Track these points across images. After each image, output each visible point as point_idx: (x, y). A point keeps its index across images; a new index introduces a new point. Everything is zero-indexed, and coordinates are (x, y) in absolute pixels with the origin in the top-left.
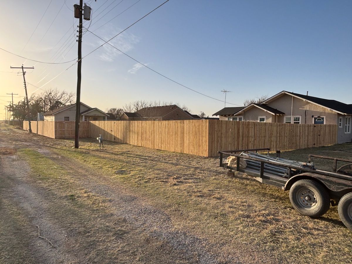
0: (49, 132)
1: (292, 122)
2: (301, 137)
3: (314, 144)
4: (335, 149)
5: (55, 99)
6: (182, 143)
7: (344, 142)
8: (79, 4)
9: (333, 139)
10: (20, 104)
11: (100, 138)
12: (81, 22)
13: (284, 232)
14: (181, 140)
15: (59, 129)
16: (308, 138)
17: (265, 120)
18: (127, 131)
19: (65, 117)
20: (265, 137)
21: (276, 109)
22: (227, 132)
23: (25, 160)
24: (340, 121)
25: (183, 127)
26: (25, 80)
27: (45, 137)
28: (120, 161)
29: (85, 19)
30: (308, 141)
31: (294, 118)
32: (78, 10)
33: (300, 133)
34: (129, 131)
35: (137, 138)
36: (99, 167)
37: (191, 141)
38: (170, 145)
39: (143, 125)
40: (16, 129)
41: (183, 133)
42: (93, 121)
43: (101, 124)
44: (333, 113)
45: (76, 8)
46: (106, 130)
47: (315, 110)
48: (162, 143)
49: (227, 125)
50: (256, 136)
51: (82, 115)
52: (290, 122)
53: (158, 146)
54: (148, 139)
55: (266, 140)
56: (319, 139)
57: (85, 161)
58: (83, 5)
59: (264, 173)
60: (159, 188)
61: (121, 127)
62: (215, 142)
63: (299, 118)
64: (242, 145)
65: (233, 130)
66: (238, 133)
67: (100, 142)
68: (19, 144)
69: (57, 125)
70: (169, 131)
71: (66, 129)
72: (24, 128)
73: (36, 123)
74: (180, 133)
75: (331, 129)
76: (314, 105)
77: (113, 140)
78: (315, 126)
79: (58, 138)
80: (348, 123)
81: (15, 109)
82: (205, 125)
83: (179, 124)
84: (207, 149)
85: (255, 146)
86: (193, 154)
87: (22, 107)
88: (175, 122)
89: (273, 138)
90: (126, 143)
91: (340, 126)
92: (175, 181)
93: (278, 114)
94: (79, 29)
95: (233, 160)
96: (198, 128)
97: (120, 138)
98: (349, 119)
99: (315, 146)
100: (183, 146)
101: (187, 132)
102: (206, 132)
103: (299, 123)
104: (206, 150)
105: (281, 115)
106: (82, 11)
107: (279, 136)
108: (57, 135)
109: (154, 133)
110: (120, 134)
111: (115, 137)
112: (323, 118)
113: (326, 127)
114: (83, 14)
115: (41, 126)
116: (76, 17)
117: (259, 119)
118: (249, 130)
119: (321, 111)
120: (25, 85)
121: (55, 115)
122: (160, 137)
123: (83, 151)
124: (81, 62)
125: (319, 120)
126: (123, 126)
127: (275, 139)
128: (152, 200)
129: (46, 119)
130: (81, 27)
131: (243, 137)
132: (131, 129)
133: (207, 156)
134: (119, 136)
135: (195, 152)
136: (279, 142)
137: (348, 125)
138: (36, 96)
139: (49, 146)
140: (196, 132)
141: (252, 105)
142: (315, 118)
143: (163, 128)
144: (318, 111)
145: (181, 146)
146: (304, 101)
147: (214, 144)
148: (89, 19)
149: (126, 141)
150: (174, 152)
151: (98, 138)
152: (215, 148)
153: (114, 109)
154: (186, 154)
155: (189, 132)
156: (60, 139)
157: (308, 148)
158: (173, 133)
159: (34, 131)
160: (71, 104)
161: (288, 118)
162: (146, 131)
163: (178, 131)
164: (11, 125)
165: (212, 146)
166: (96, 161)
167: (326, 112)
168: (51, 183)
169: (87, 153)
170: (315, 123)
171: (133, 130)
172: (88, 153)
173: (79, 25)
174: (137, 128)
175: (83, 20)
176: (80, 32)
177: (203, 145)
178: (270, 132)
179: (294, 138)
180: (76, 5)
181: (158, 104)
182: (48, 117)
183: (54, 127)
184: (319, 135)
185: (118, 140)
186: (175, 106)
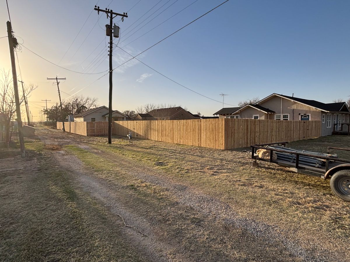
0: (81, 130)
1: (282, 119)
2: (294, 131)
3: (304, 137)
4: (324, 141)
5: (81, 103)
6: (199, 138)
7: (327, 135)
8: (109, 24)
9: (318, 132)
10: (53, 108)
11: (130, 135)
12: (111, 39)
13: (342, 218)
14: (198, 136)
15: (90, 128)
16: (299, 132)
17: (259, 118)
18: (148, 129)
19: (92, 119)
20: (267, 132)
21: (268, 109)
22: (239, 128)
23: (73, 155)
24: (323, 118)
25: (200, 125)
26: (59, 89)
27: (78, 135)
28: (153, 154)
29: (115, 36)
30: (299, 134)
31: (284, 116)
32: (109, 29)
33: (294, 128)
34: (150, 129)
35: (158, 134)
36: (139, 160)
37: (208, 136)
38: (188, 140)
39: (163, 123)
40: (51, 128)
41: (200, 130)
42: (117, 121)
43: (124, 124)
44: (317, 111)
45: (108, 28)
46: (129, 129)
47: (301, 109)
48: (180, 138)
49: (238, 123)
50: (261, 132)
51: (106, 116)
52: (280, 119)
53: (177, 141)
54: (168, 135)
55: (269, 135)
56: (307, 133)
57: (123, 154)
58: (113, 25)
59: (299, 164)
60: (202, 178)
61: (143, 126)
62: (230, 137)
63: (287, 116)
64: (250, 139)
65: (243, 128)
66: (247, 129)
67: (129, 138)
68: (61, 141)
69: (88, 125)
70: (187, 129)
71: (95, 128)
72: (58, 128)
73: (69, 123)
74: (198, 130)
75: (317, 124)
76: (300, 105)
77: (136, 137)
78: (304, 122)
79: (89, 135)
80: (329, 120)
81: (49, 113)
82: (221, 123)
83: (197, 123)
84: (224, 143)
85: (260, 140)
86: (210, 147)
87: (55, 111)
88: (193, 121)
89: (273, 132)
90: (148, 139)
91: (323, 121)
92: (211, 172)
93: (270, 113)
94: (110, 45)
95: (264, 153)
96: (214, 125)
97: (142, 135)
98: (330, 116)
99: (305, 139)
100: (200, 140)
101: (205, 129)
102: (222, 128)
103: (287, 119)
104: (222, 144)
105: (272, 113)
106: (112, 30)
107: (278, 131)
108: (89, 133)
109: (173, 130)
110: (142, 131)
111: (137, 134)
112: (308, 116)
113: (313, 122)
114: (113, 33)
115: (74, 126)
116: (107, 35)
117: (253, 117)
118: (255, 126)
119: (307, 110)
120: (59, 93)
121: (84, 117)
122: (179, 133)
123: (117, 146)
124: (112, 72)
125: (305, 117)
126: (145, 125)
127: (275, 133)
128: (202, 189)
129: (76, 120)
130: (111, 43)
131: (251, 132)
132: (152, 127)
133: (224, 149)
134: (141, 133)
135: (212, 145)
136: (278, 135)
137: (329, 121)
138: (66, 101)
139: (86, 143)
140: (212, 129)
141: (247, 105)
142: (301, 115)
143: (181, 126)
144: (304, 109)
145: (199, 141)
146: (292, 101)
147: (229, 138)
148: (118, 37)
149: (148, 137)
150: (193, 146)
151: (128, 135)
152: (230, 142)
153: (127, 111)
154: (203, 147)
155: (206, 129)
156: (91, 136)
157: (300, 140)
158: (191, 130)
159: (67, 130)
160: (96, 108)
161: (278, 116)
162: (166, 128)
163: (195, 128)
164: (45, 125)
165: (227, 140)
166: (133, 155)
167: (311, 110)
168: (107, 174)
169: (121, 148)
170: (301, 120)
171: (153, 128)
172: (123, 148)
173: (109, 42)
174: (157, 127)
175: (113, 38)
176: (111, 47)
177: (220, 139)
178: (271, 128)
179: (289, 132)
180: (107, 25)
181: (164, 106)
182: (78, 118)
183: (86, 127)
184: (308, 130)
185: (140, 137)
186: (180, 108)
